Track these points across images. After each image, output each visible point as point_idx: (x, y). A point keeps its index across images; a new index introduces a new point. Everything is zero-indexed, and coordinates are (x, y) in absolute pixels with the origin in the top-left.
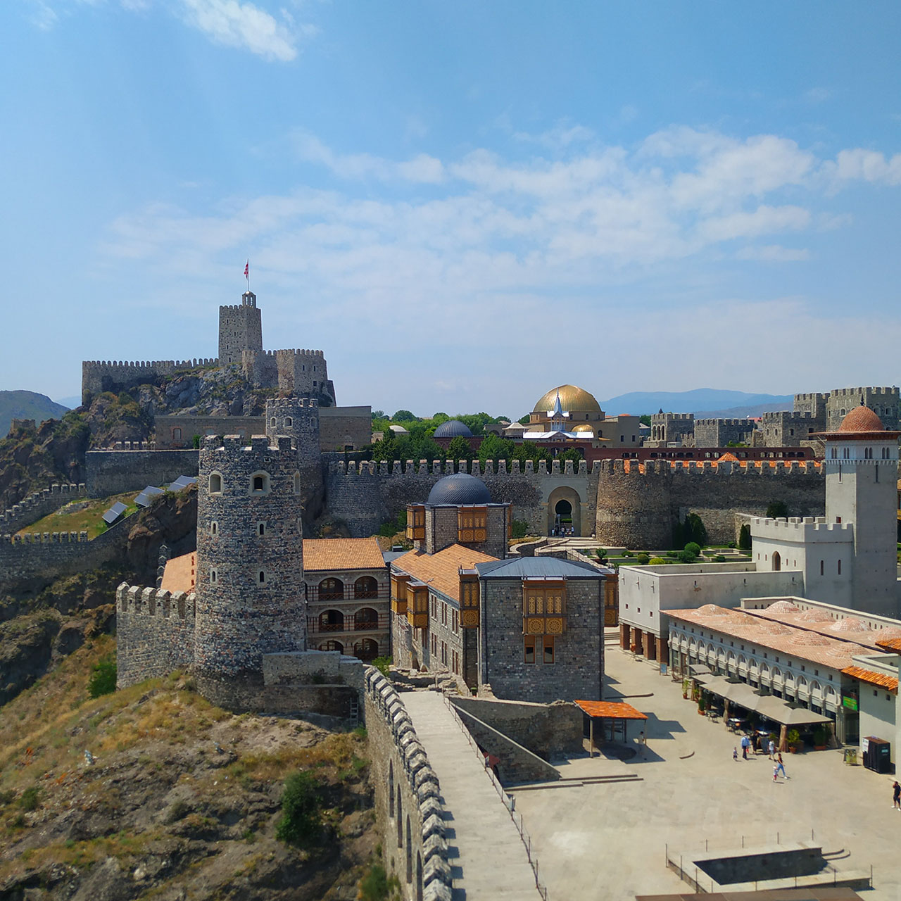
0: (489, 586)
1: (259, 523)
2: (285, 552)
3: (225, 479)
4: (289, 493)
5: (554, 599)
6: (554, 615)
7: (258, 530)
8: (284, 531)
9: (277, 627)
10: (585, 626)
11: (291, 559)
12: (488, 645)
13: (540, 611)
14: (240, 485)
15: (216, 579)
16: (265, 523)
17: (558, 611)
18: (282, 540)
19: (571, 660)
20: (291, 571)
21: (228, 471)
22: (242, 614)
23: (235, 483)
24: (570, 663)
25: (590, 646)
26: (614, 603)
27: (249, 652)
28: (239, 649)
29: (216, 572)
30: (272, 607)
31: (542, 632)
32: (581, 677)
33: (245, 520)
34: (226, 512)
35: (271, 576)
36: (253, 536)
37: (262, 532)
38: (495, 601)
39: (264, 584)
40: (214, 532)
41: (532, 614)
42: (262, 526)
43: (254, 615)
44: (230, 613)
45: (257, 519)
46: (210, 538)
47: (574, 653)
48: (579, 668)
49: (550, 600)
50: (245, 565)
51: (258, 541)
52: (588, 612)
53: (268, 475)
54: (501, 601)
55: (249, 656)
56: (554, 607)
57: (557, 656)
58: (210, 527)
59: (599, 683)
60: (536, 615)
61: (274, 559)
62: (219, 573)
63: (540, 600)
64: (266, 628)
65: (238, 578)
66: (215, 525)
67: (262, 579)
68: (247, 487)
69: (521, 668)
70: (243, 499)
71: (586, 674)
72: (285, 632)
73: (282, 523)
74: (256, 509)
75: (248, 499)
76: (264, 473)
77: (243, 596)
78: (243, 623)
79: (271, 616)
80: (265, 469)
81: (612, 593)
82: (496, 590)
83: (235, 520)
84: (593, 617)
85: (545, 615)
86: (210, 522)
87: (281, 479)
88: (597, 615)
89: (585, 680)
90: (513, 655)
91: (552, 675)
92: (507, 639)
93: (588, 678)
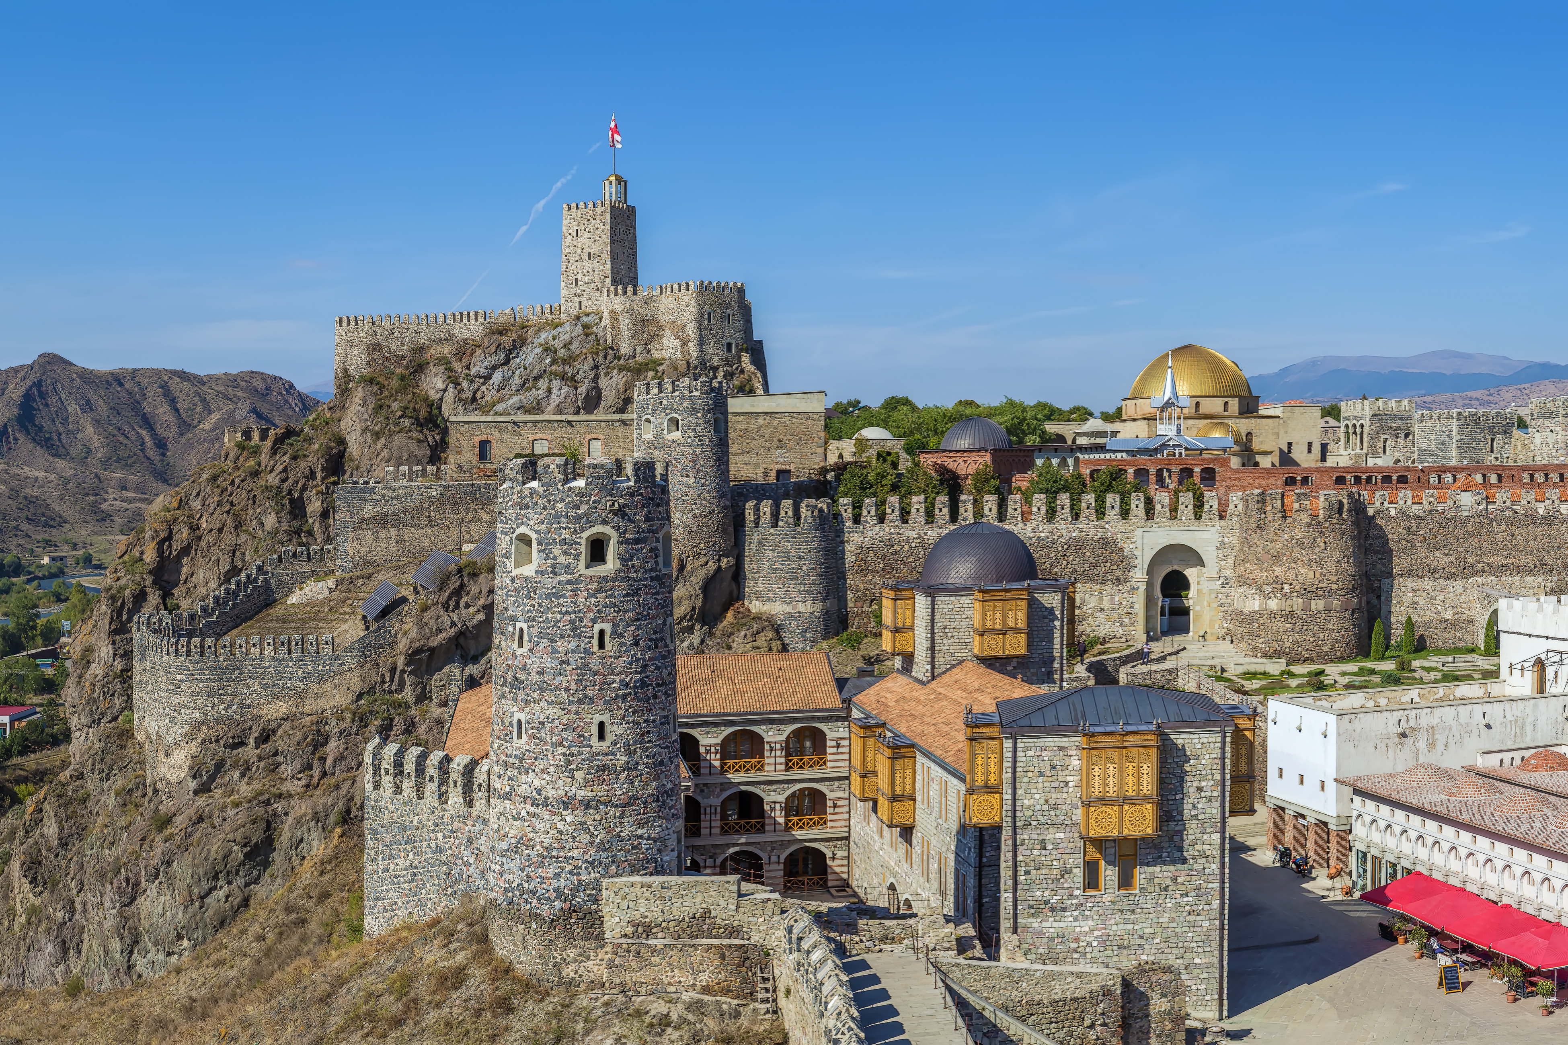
2: (643, 684)
3: (540, 543)
4: (651, 570)
7: (595, 642)
8: (642, 645)
14: (565, 553)
15: (524, 735)
16: (607, 628)
18: (638, 660)
19: (1168, 882)
20: (654, 723)
21: (544, 527)
23: (556, 551)
24: (1165, 888)
25: (1203, 855)
27: (579, 875)
29: (524, 722)
31: (1116, 833)
32: (1185, 914)
33: (572, 622)
34: (540, 605)
35: (618, 730)
36: (587, 652)
37: (602, 646)
39: (604, 746)
40: (521, 646)
42: (602, 635)
43: (587, 805)
44: (546, 800)
45: (594, 621)
46: (514, 657)
48: (1182, 896)
50: (573, 707)
51: (594, 664)
53: (614, 535)
55: (579, 883)
58: (514, 636)
61: (624, 698)
62: (528, 723)
65: (560, 732)
66: (521, 629)
67: (602, 736)
68: (577, 557)
70: (569, 582)
71: (1195, 908)
73: (639, 629)
74: (593, 600)
75: (576, 582)
77: (568, 768)
78: (569, 819)
80: (608, 523)
83: (557, 622)
86: (515, 627)
87: (638, 541)
90: (1062, 876)
91: (1133, 912)
92: (1050, 847)
93: (1198, 915)
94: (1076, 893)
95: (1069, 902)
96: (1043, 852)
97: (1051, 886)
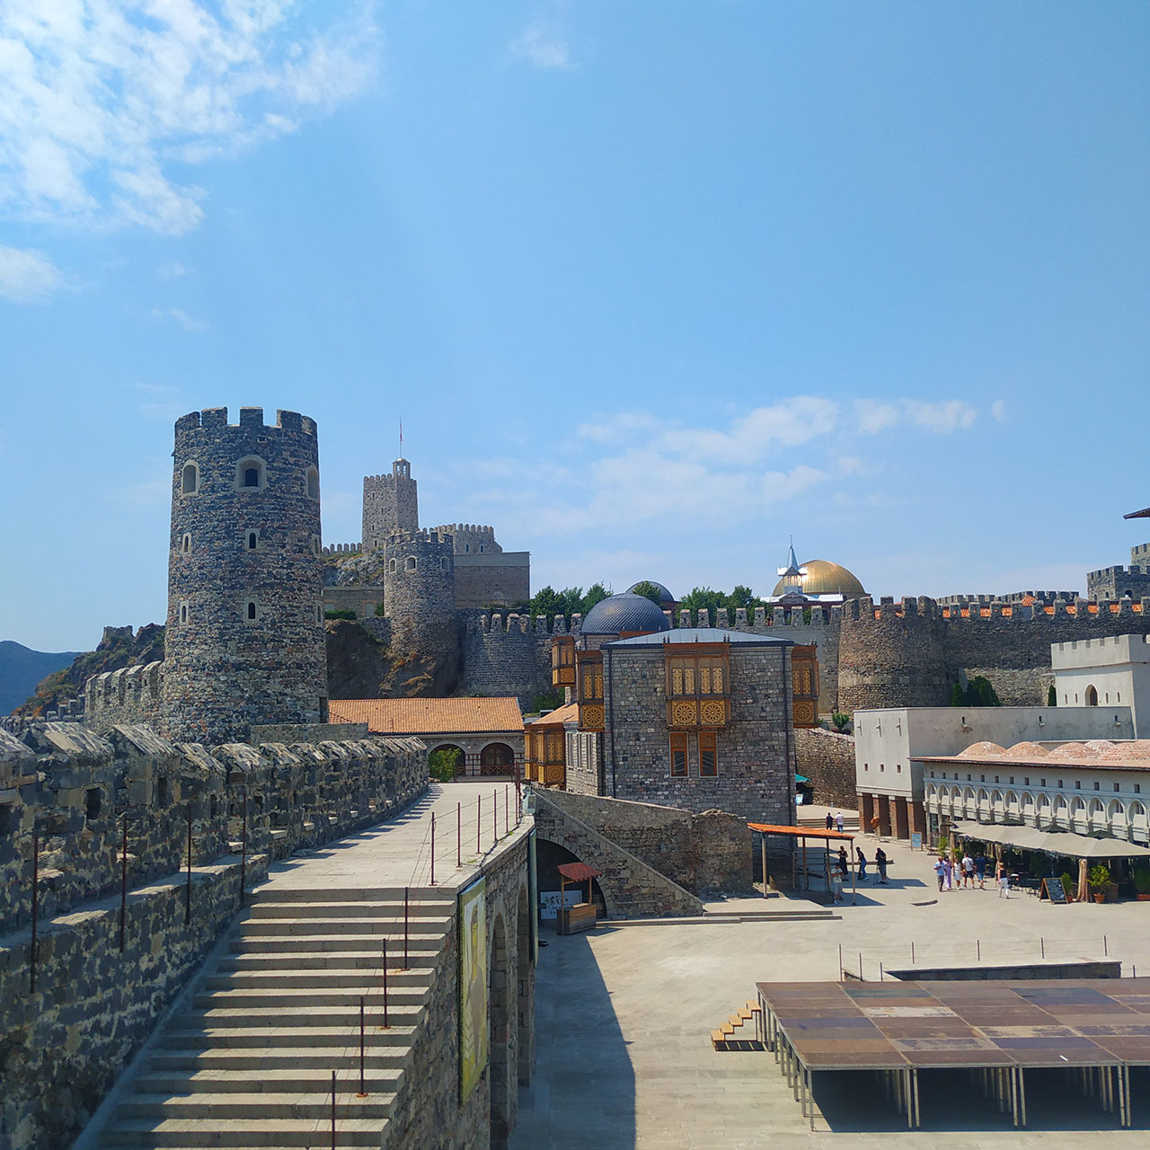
0: (615, 659)
1: (248, 532)
2: (289, 578)
3: (202, 470)
4: (297, 493)
5: (711, 672)
6: (712, 696)
7: (247, 542)
8: (288, 547)
9: (274, 687)
10: (763, 718)
11: (300, 590)
12: (616, 748)
13: (690, 690)
14: (222, 476)
15: (187, 618)
16: (257, 532)
17: (718, 689)
18: (284, 559)
19: (743, 770)
20: (298, 607)
21: (205, 458)
22: (221, 666)
23: (215, 474)
24: (741, 775)
25: (772, 748)
26: (811, 691)
27: (230, 722)
28: (216, 718)
29: (187, 607)
30: (266, 657)
31: (694, 723)
32: (759, 796)
33: (227, 527)
34: (201, 517)
35: (266, 610)
36: (240, 550)
37: (253, 545)
38: (625, 682)
39: (255, 622)
40: (186, 551)
41: (678, 695)
42: (253, 537)
43: (238, 667)
44: (204, 665)
45: (246, 526)
46: (181, 559)
47: (747, 759)
48: (756, 782)
49: (705, 673)
50: (227, 592)
51: (245, 558)
52: (767, 696)
53: (263, 463)
54: (634, 682)
55: (230, 727)
56: (712, 685)
57: (722, 764)
58: (181, 543)
59: (787, 805)
60: (684, 697)
61: (272, 586)
62: (190, 607)
63: (689, 673)
64: (257, 687)
65: (216, 612)
66: (187, 538)
67: (252, 615)
68: (232, 478)
69: (667, 783)
70: (225, 497)
71: (767, 792)
72: (286, 695)
73: (285, 535)
74: (245, 511)
75: (232, 496)
76: (258, 458)
77: (222, 639)
78: (222, 679)
79: (264, 669)
80: (258, 454)
81: (807, 676)
82: (626, 665)
83: (215, 527)
84: (775, 704)
85: (698, 696)
86: (182, 537)
87: (284, 470)
88: (781, 700)
89: (766, 800)
90: (654, 763)
91: (714, 793)
92: (644, 739)
93: (770, 797)
94: (666, 776)
95: (660, 784)
96: (638, 742)
97: (646, 770)
